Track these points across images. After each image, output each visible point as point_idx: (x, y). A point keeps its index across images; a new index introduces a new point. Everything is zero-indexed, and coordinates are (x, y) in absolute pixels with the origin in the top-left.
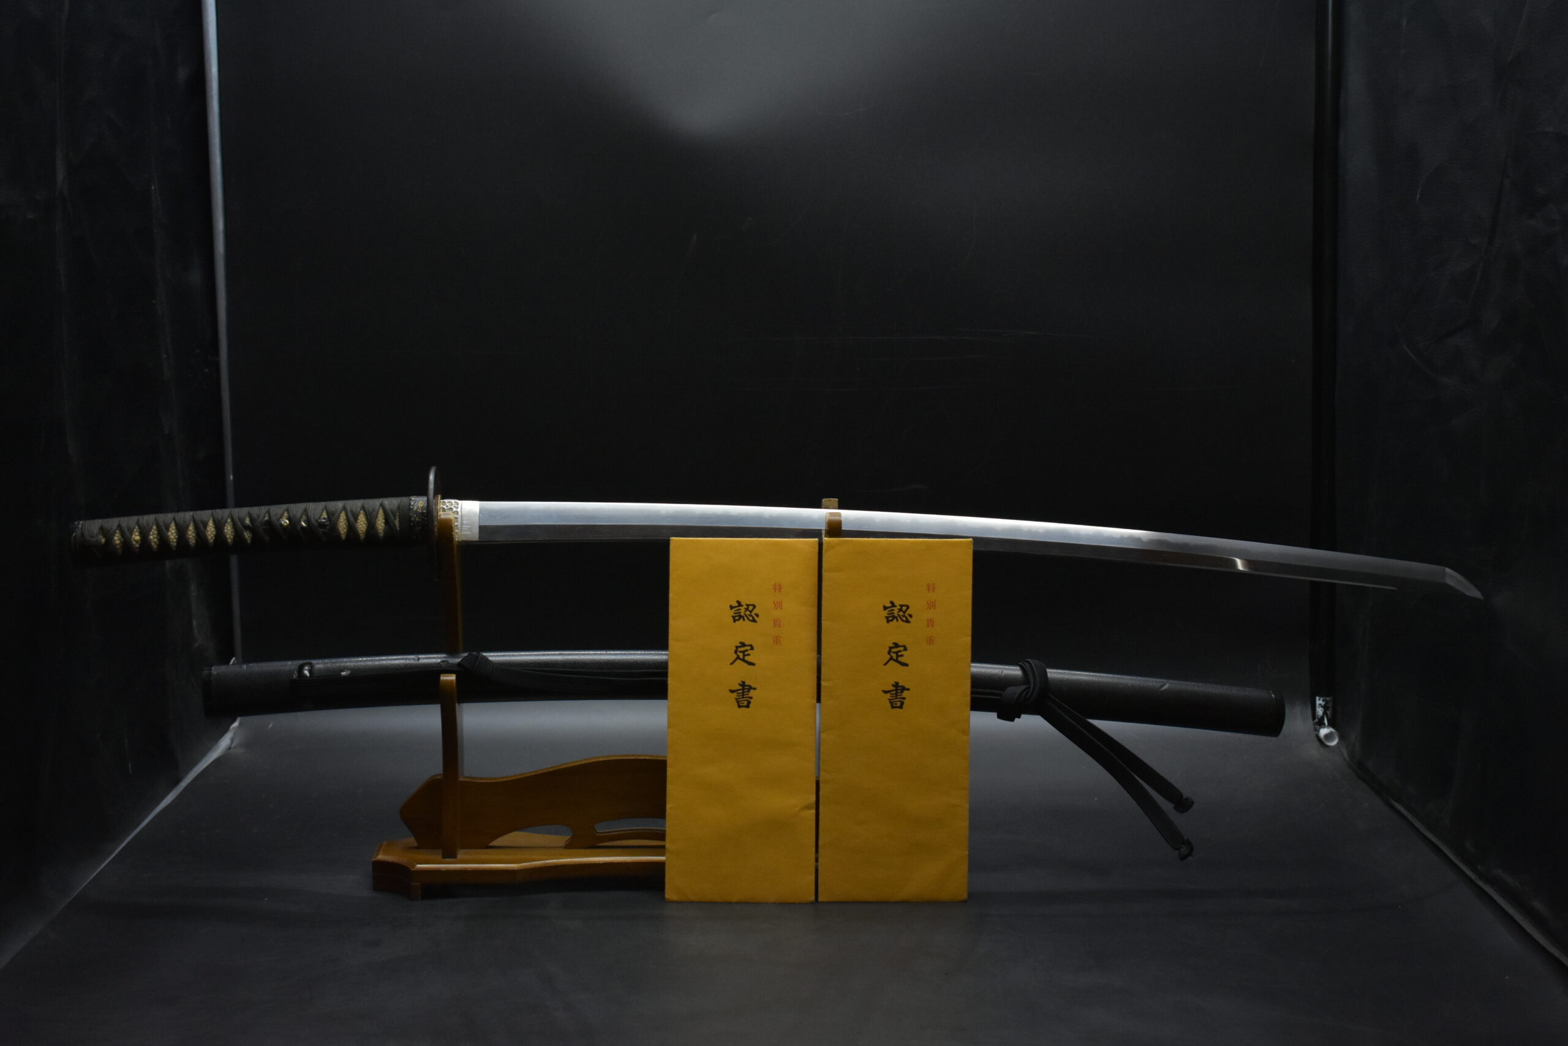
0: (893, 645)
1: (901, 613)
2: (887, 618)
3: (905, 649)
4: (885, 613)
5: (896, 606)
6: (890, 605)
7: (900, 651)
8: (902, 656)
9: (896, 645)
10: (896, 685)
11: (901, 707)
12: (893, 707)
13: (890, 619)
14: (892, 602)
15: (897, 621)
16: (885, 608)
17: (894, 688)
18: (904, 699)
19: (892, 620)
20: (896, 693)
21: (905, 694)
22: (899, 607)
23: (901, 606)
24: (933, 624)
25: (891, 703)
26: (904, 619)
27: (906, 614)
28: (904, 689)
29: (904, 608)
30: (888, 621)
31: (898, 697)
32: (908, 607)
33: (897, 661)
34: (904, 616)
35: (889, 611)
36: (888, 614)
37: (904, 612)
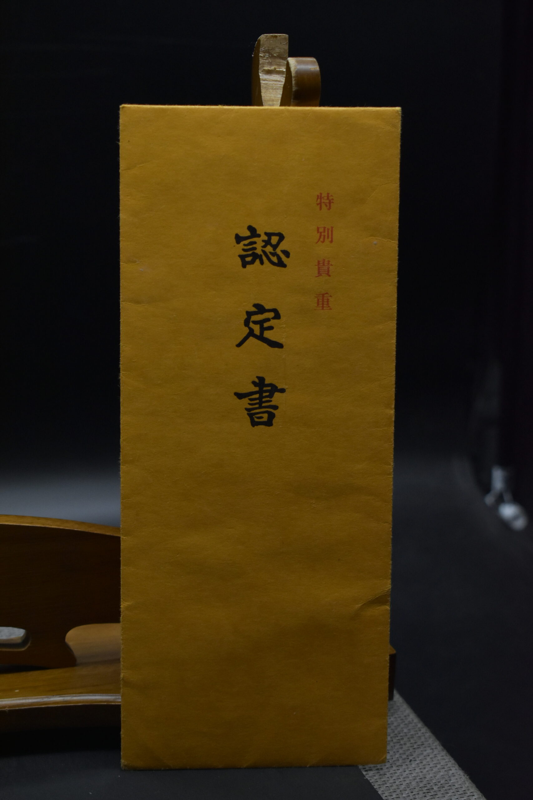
0: (254, 309)
1: (269, 249)
2: (242, 257)
3: (277, 316)
4: (239, 249)
5: (259, 236)
6: (248, 234)
7: (268, 320)
8: (271, 328)
9: (260, 309)
10: (260, 382)
11: (269, 423)
12: (254, 424)
13: (249, 259)
14: (251, 229)
15: (262, 263)
16: (239, 239)
17: (257, 389)
18: (276, 407)
19: (252, 262)
20: (260, 398)
21: (277, 399)
22: (266, 238)
23: (269, 235)
24: (328, 271)
25: (251, 416)
26: (275, 259)
27: (278, 251)
28: (274, 389)
29: (274, 240)
30: (244, 265)
31: (264, 405)
32: (281, 237)
33: (261, 338)
34: (274, 254)
35: (245, 245)
36: (244, 250)
37: (275, 247)
